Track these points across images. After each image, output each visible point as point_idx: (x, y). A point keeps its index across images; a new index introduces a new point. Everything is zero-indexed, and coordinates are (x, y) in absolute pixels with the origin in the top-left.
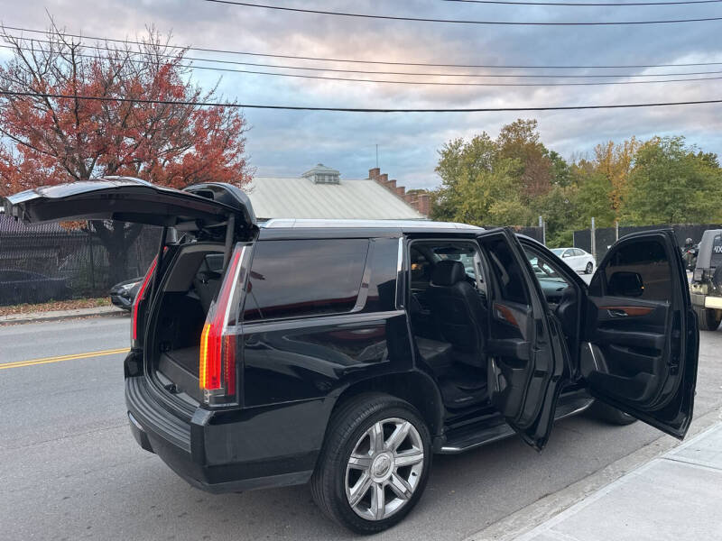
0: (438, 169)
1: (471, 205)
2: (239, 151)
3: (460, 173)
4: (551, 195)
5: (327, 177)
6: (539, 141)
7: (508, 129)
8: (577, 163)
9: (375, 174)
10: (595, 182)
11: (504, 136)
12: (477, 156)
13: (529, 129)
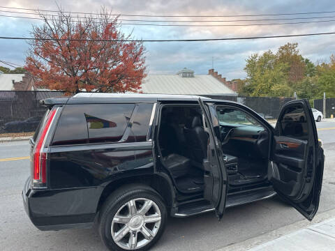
0: (246, 69)
1: (262, 86)
2: (143, 63)
3: (256, 71)
4: (304, 80)
5: (188, 74)
6: (299, 54)
7: (282, 48)
8: (320, 64)
9: (212, 72)
10: (328, 74)
11: (280, 52)
12: (265, 62)
13: (294, 48)
